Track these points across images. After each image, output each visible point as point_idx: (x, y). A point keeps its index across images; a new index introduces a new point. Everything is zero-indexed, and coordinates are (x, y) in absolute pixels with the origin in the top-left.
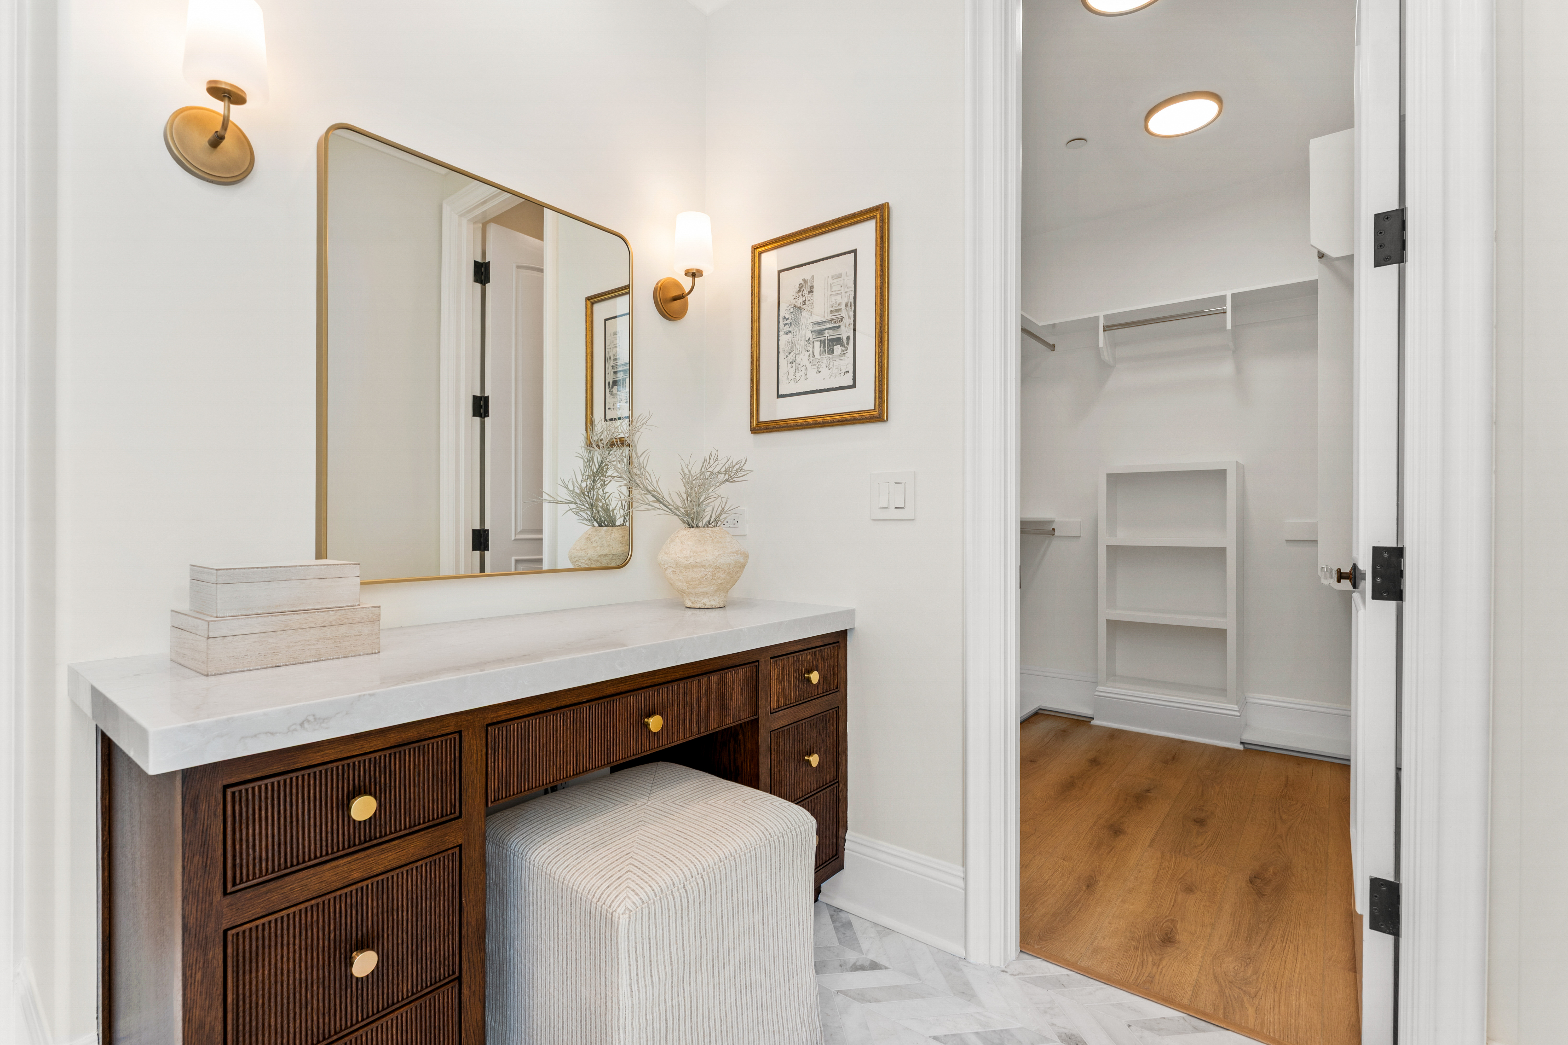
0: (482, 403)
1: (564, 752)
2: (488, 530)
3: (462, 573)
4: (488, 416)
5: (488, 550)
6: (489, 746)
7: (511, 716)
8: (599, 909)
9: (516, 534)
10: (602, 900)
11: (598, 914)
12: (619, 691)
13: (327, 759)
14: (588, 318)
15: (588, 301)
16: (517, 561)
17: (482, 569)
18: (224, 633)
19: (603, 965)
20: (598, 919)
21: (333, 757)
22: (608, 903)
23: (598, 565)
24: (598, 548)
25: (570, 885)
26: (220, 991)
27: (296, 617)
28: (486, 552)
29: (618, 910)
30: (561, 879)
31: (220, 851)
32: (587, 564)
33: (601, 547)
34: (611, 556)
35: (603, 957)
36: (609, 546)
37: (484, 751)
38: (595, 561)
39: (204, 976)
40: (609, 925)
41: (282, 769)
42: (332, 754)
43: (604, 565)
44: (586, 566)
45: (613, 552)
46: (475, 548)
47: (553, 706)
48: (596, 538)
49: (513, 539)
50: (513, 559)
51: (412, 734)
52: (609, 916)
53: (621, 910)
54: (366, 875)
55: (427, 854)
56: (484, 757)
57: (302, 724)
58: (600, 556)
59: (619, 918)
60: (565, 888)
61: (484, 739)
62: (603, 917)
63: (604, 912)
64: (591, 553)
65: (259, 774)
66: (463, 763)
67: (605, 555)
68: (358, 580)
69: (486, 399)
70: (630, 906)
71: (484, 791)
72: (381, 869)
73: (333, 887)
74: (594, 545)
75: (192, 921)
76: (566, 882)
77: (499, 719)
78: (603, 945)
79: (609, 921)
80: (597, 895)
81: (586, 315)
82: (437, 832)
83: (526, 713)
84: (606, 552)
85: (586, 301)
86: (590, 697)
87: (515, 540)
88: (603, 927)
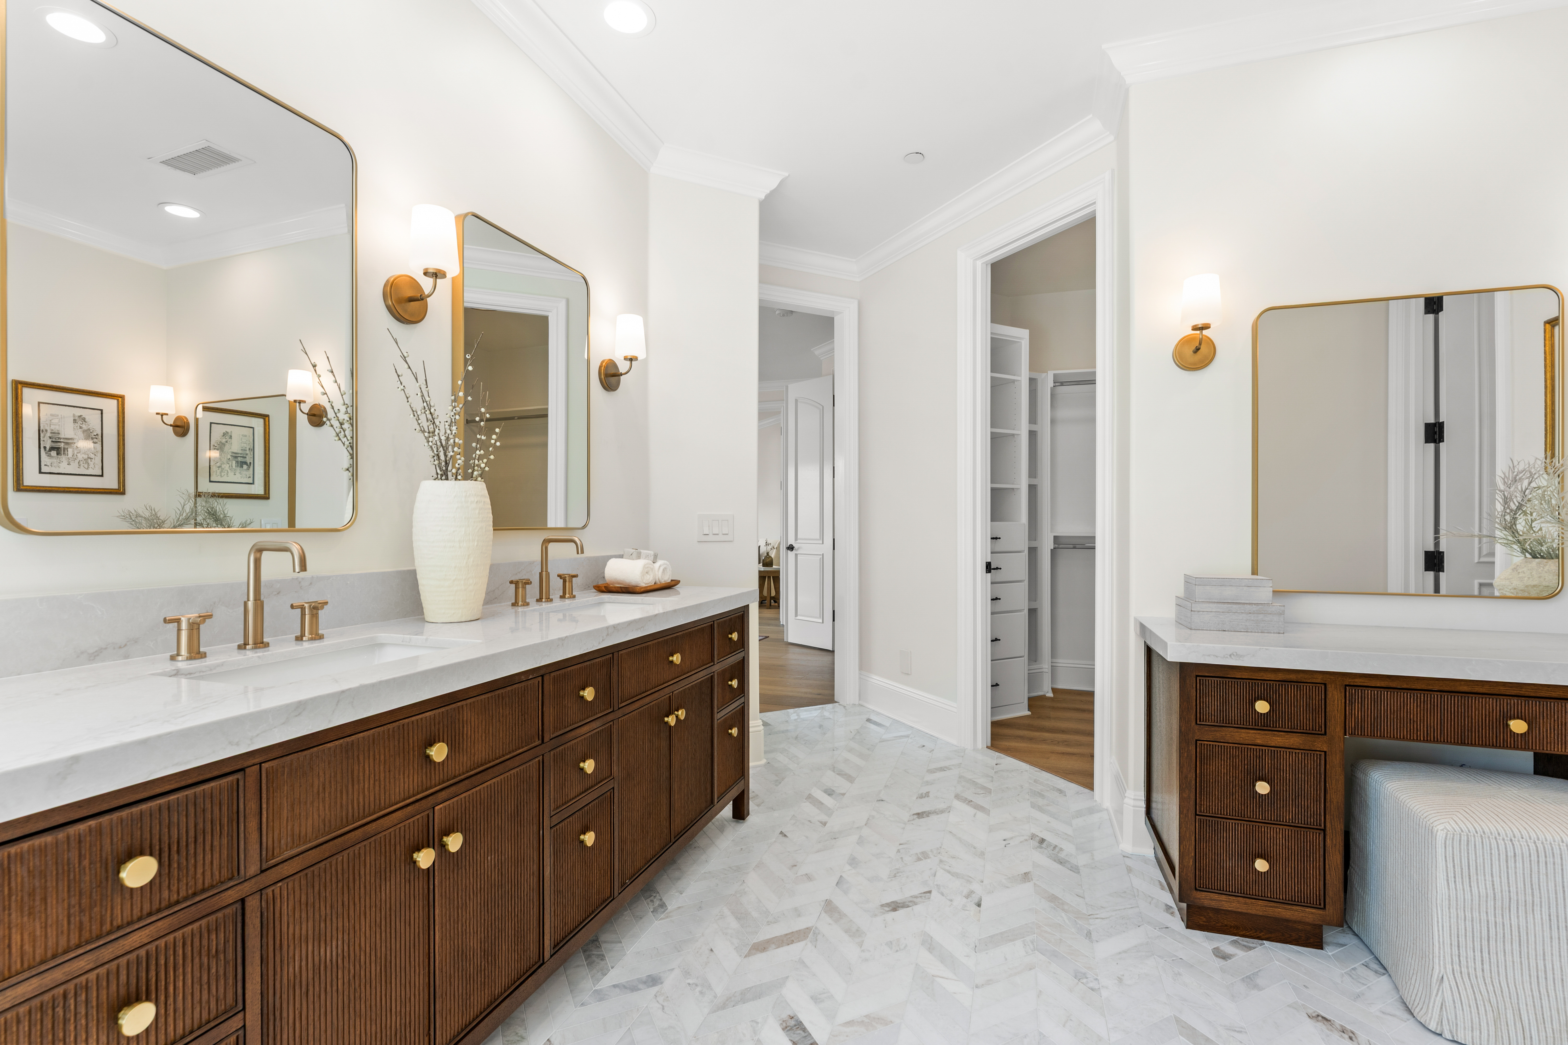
0: (1437, 429)
1: (1414, 721)
2: (1443, 552)
3: (1412, 591)
4: (1443, 441)
5: (1443, 571)
6: (1347, 698)
7: (1366, 684)
8: (1424, 823)
9: (1480, 557)
10: (1427, 819)
11: (1424, 826)
12: (1473, 691)
13: (1244, 677)
14: (1547, 342)
15: (1547, 325)
16: (1481, 585)
17: (1437, 590)
18: (1199, 609)
19: (1426, 860)
20: (1423, 829)
21: (1247, 677)
22: (1431, 821)
23: (1526, 595)
24: (1526, 579)
25: (1408, 806)
26: (1194, 766)
27: (1234, 606)
28: (1441, 573)
29: (1438, 827)
30: (1403, 801)
31: (1194, 704)
32: (1512, 593)
33: (1529, 578)
34: (1542, 587)
35: (1426, 855)
36: (1540, 577)
37: (1343, 701)
38: (1521, 590)
39: (1187, 756)
40: (1430, 834)
41: (1221, 675)
42: (1245, 675)
43: (1533, 595)
44: (1512, 595)
45: (1544, 584)
46: (1427, 568)
47: (1403, 687)
48: (1525, 569)
49: (1476, 560)
50: (1476, 583)
51: (1293, 677)
52: (1430, 828)
53: (1441, 827)
54: (1265, 744)
55: (1302, 748)
56: (1343, 704)
57: (1230, 656)
58: (1527, 586)
59: (1437, 831)
60: (1405, 807)
61: (1343, 693)
62: (1427, 829)
63: (1427, 825)
64: (1516, 583)
65: (1211, 675)
66: (1327, 704)
67: (1534, 586)
68: (1271, 589)
69: (1441, 426)
70: (1449, 827)
71: (1343, 725)
72: (1273, 744)
73: (1246, 742)
74: (1520, 576)
75: (1183, 729)
76: (1406, 803)
77: (1355, 684)
78: (1426, 847)
79: (1430, 831)
80: (1425, 815)
81: (1545, 340)
82: (1310, 738)
83: (1378, 685)
84: (1535, 583)
85: (1545, 326)
86: (1441, 688)
87: (1478, 563)
88: (1427, 835)
